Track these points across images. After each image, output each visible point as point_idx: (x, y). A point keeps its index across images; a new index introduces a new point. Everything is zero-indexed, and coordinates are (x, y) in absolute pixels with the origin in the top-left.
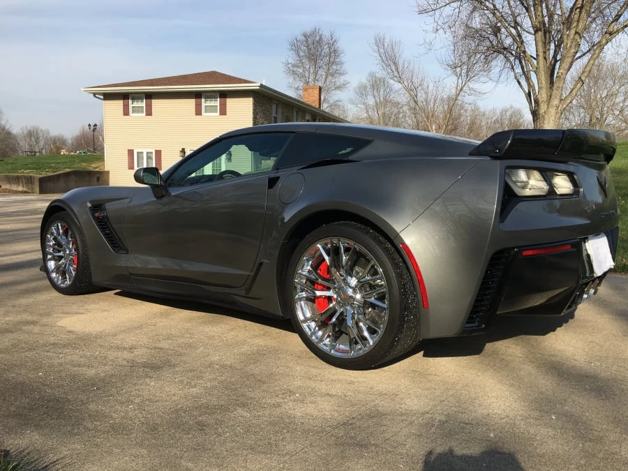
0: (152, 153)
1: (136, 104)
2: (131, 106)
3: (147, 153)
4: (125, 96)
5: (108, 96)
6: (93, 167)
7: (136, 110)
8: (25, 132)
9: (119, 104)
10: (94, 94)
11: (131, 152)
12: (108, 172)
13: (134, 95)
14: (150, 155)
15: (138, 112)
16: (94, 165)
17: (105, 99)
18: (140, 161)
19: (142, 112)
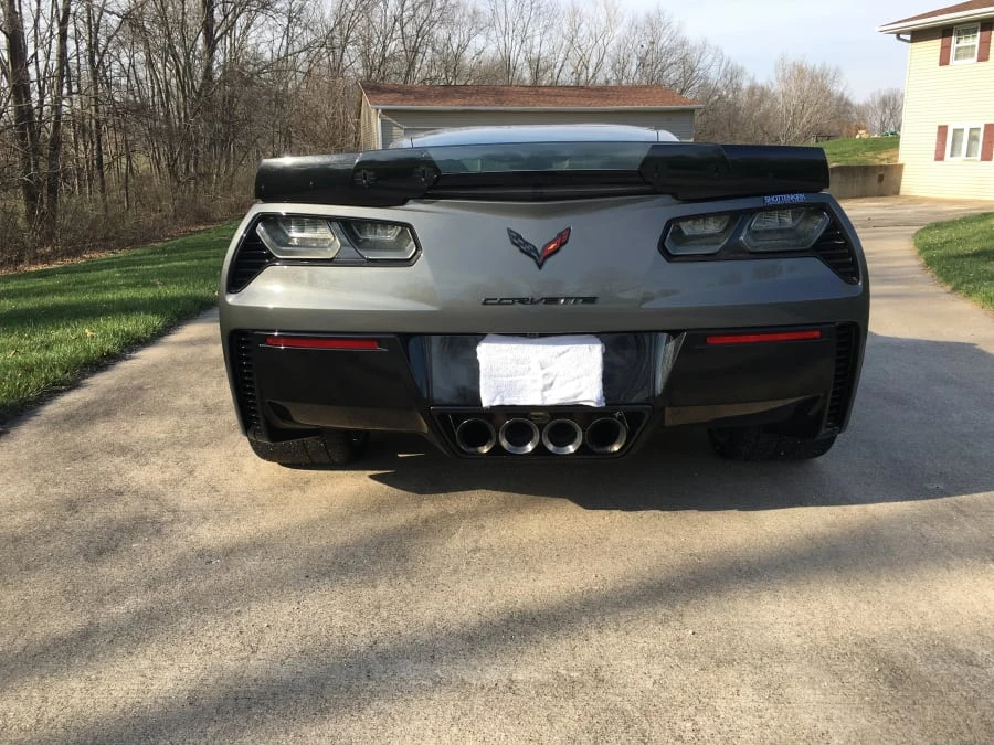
0: (978, 129)
1: (964, 42)
2: (954, 46)
3: (971, 129)
4: (945, 31)
5: (919, 35)
6: (881, 159)
7: (963, 53)
8: (877, 100)
9: (935, 45)
10: (898, 35)
11: (942, 130)
12: (901, 166)
13: (960, 28)
14: (974, 133)
15: (965, 56)
16: (884, 156)
17: (912, 41)
18: (957, 144)
19: (972, 55)
